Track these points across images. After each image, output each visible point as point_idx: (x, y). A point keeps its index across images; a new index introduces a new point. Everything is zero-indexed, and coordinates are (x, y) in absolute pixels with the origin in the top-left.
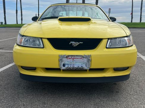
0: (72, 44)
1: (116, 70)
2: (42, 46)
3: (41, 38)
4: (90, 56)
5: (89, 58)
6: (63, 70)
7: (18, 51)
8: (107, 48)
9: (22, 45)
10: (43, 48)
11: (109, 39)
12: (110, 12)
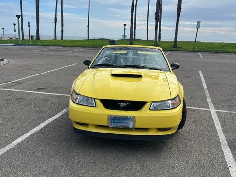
0: (120, 105)
1: (159, 129)
2: (95, 106)
3: (94, 98)
4: (134, 117)
5: (133, 119)
6: (111, 128)
7: (74, 109)
8: (150, 110)
9: (77, 102)
11: (153, 102)
12: (198, 27)
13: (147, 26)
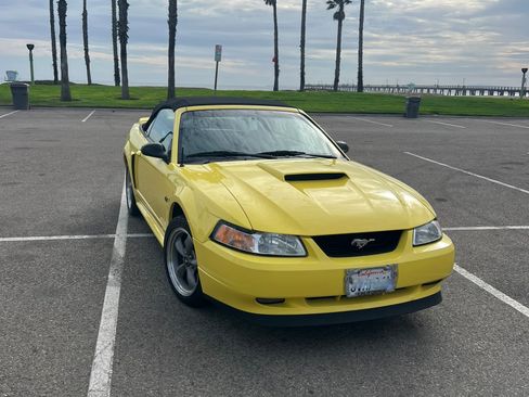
0: (356, 243)
2: (304, 254)
3: (299, 237)
8: (414, 246)
10: (306, 256)
12: (218, 59)
13: (86, 50)
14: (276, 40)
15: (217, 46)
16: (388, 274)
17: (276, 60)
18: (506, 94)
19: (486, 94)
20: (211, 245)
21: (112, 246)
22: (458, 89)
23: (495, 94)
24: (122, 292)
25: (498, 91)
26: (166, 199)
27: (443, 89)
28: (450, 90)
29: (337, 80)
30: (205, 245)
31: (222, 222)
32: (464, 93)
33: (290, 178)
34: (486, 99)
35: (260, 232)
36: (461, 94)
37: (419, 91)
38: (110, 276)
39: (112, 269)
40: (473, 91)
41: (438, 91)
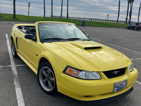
3: (98, 72)
10: (101, 79)
14: (44, 2)
15: (29, 3)
16: (125, 83)
17: (44, 8)
18: (101, 21)
19: (97, 21)
20: (64, 75)
21: (11, 70)
22: (90, 19)
23: (99, 21)
24: (22, 90)
25: (100, 20)
26: (37, 55)
27: (86, 19)
28: (88, 19)
29: (61, 15)
30: (61, 75)
31: (68, 66)
32: (92, 20)
33: (86, 49)
34: (97, 22)
35: (85, 71)
36: (91, 20)
37: (81, 19)
38: (15, 83)
39: (15, 80)
40: (94, 20)
41: (85, 19)
